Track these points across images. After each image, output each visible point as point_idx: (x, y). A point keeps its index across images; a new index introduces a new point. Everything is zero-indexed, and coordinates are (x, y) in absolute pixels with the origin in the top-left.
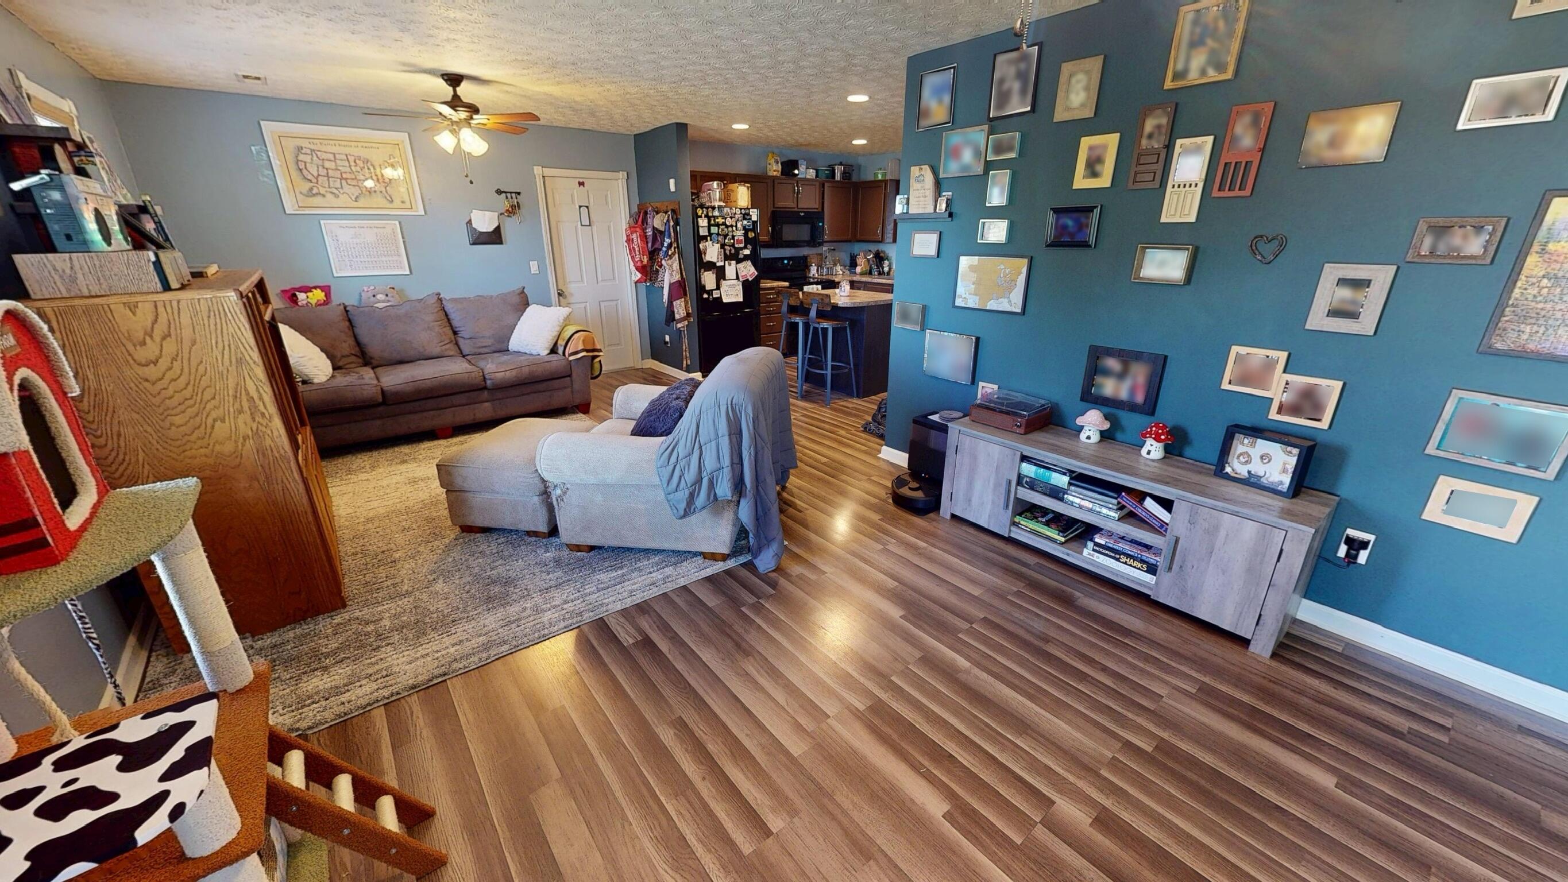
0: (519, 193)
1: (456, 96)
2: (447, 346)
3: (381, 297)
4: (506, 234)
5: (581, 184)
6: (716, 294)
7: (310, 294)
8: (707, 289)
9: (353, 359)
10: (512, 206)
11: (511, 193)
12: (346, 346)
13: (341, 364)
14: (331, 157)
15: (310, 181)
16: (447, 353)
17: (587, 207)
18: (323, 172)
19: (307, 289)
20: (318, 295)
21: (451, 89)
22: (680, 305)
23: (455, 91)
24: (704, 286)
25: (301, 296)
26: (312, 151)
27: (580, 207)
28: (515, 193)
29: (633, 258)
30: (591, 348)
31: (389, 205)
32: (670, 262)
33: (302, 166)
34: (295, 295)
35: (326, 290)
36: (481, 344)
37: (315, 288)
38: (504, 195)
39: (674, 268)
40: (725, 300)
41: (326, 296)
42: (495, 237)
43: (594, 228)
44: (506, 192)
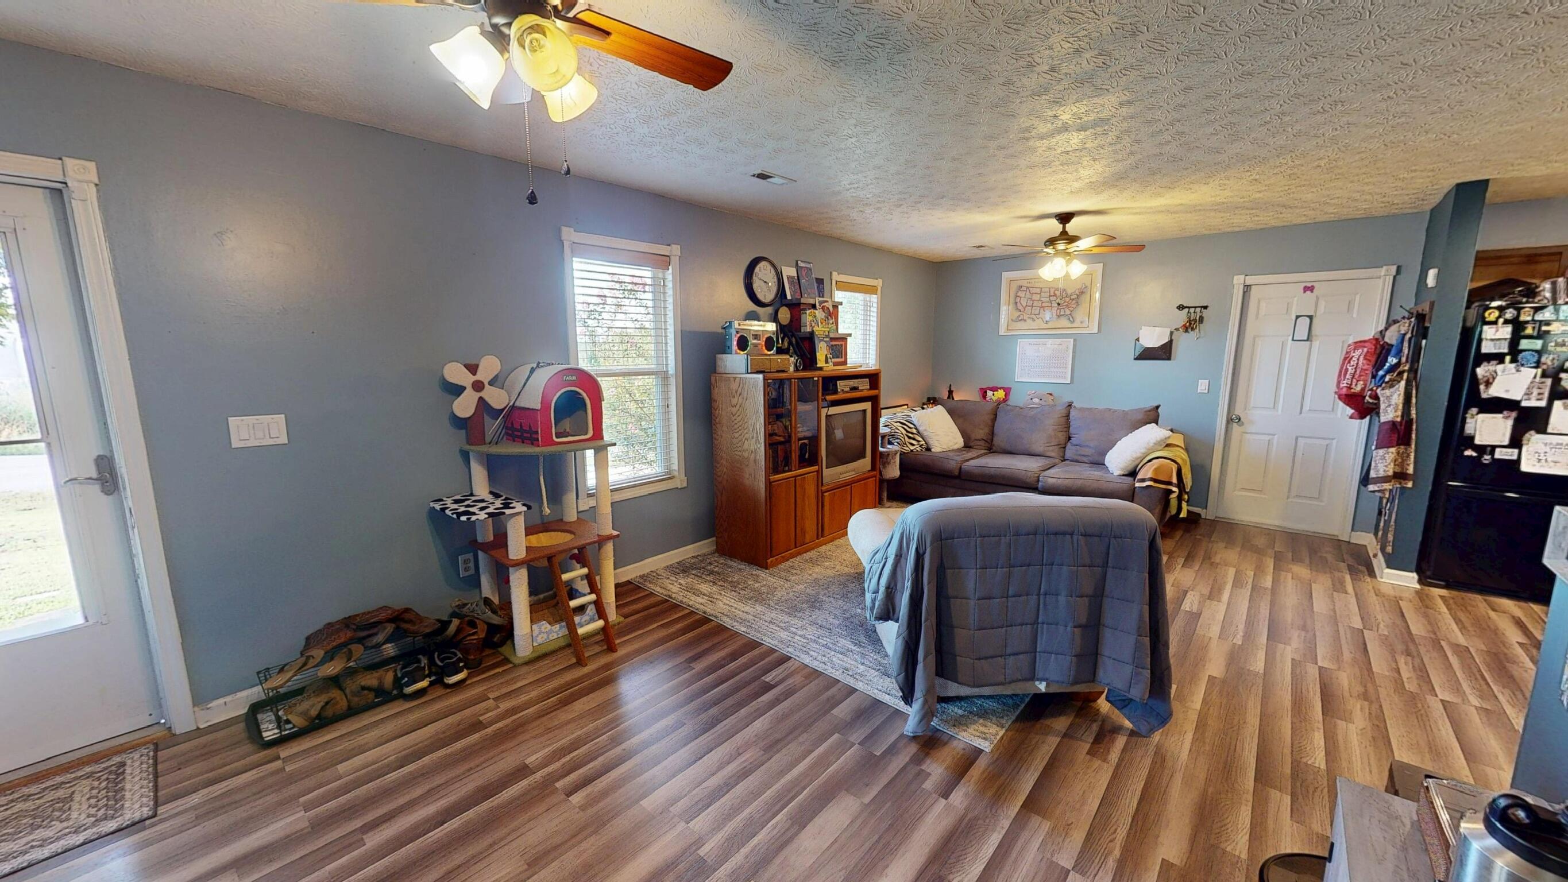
0: (1206, 307)
1: (1064, 232)
2: (1051, 448)
3: (1036, 400)
4: (1178, 350)
5: (1306, 289)
6: (1511, 454)
7: (995, 393)
8: (1478, 441)
9: (982, 443)
10: (1190, 321)
11: (1195, 307)
12: (981, 433)
13: (972, 444)
14: (1038, 291)
15: (1020, 310)
16: (1048, 454)
17: (1311, 317)
18: (1030, 303)
19: (994, 389)
20: (1001, 394)
21: (1061, 226)
22: (1383, 458)
23: (1064, 228)
24: (1472, 438)
25: (989, 393)
26: (1027, 288)
27: (1297, 317)
28: (1201, 307)
29: (1339, 382)
30: (1167, 480)
31: (1070, 325)
32: (1387, 392)
33: (1018, 300)
34: (986, 392)
35: (1007, 391)
36: (1083, 453)
37: (1000, 388)
38: (1187, 310)
39: (1393, 402)
40: (1526, 467)
41: (1006, 395)
42: (1164, 352)
43: (1316, 344)
44: (1189, 308)
